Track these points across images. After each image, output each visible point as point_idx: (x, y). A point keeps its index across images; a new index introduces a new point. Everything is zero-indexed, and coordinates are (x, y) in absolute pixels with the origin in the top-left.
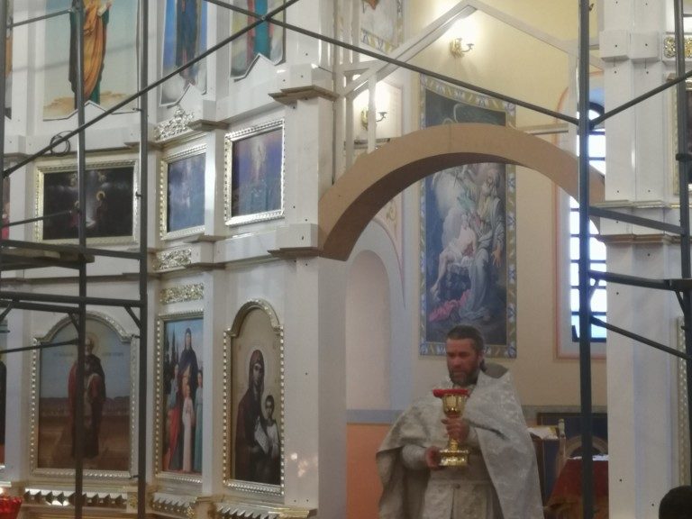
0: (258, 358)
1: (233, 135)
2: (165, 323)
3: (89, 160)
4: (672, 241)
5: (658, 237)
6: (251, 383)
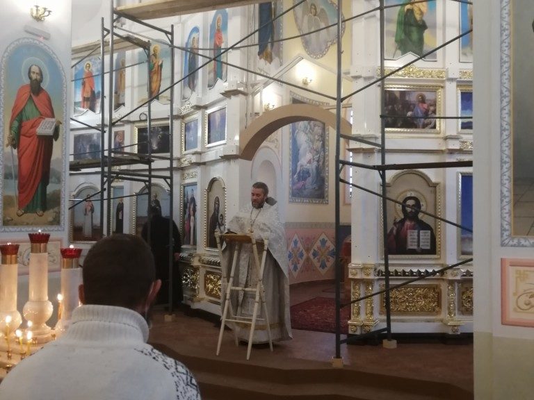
0: (217, 200)
1: (209, 111)
2: (184, 187)
3: (152, 123)
4: (379, 151)
5: (373, 149)
6: (215, 209)
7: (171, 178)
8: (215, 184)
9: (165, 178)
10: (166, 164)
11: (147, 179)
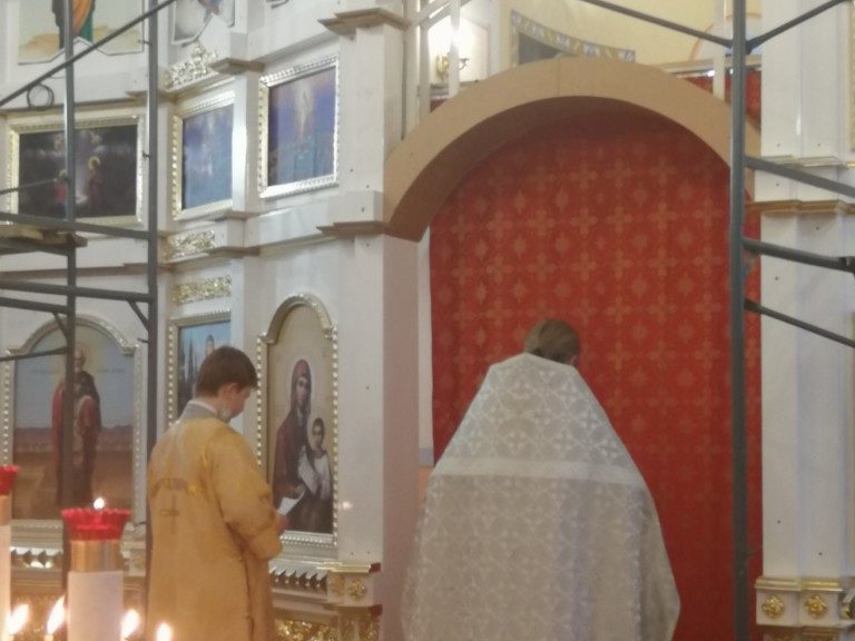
0: (303, 371)
1: (270, 79)
2: (180, 329)
3: (79, 116)
4: (847, 212)
5: (830, 205)
6: (294, 403)
7: (151, 300)
8: (297, 318)
9: (132, 299)
10: (137, 252)
11: (61, 300)
